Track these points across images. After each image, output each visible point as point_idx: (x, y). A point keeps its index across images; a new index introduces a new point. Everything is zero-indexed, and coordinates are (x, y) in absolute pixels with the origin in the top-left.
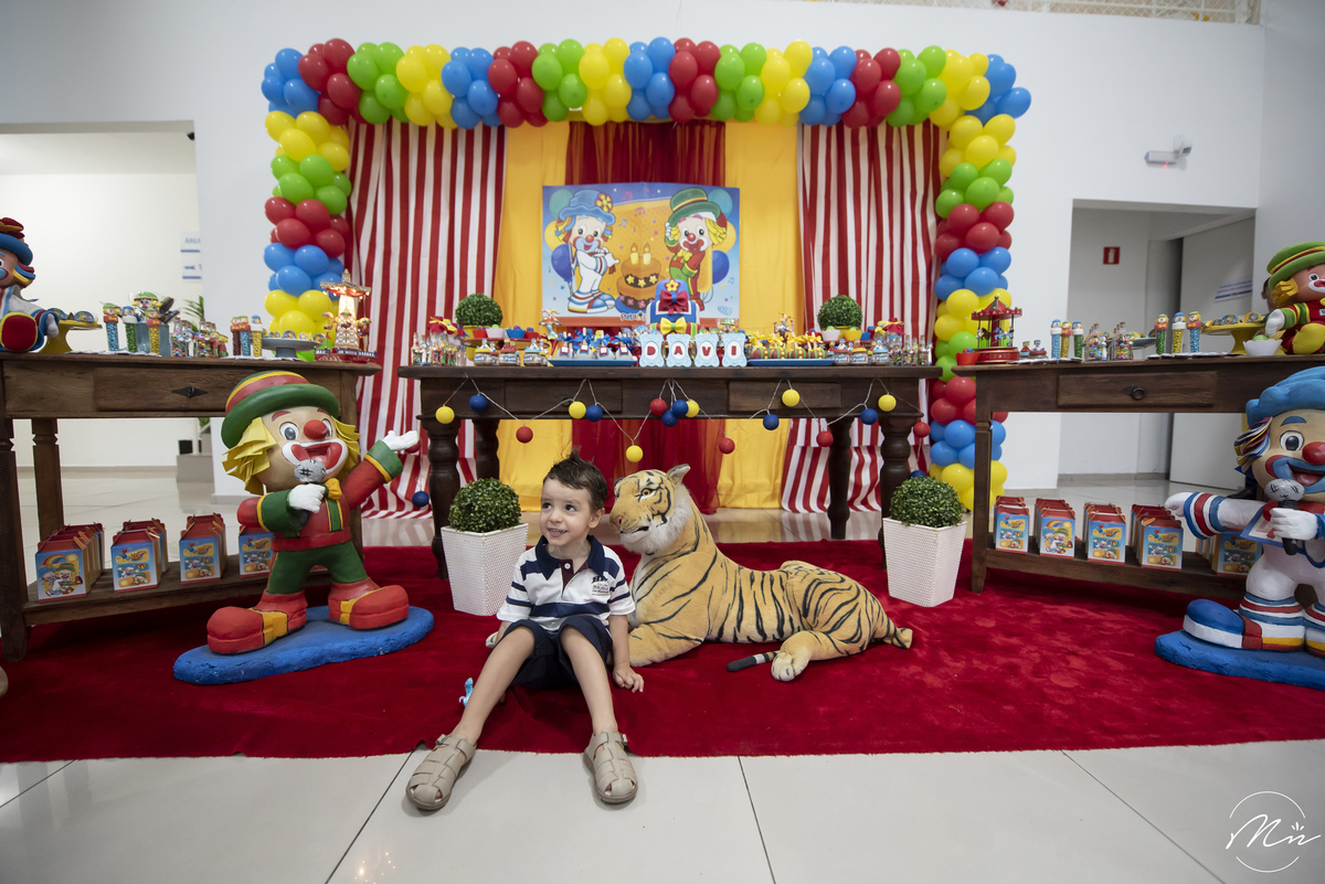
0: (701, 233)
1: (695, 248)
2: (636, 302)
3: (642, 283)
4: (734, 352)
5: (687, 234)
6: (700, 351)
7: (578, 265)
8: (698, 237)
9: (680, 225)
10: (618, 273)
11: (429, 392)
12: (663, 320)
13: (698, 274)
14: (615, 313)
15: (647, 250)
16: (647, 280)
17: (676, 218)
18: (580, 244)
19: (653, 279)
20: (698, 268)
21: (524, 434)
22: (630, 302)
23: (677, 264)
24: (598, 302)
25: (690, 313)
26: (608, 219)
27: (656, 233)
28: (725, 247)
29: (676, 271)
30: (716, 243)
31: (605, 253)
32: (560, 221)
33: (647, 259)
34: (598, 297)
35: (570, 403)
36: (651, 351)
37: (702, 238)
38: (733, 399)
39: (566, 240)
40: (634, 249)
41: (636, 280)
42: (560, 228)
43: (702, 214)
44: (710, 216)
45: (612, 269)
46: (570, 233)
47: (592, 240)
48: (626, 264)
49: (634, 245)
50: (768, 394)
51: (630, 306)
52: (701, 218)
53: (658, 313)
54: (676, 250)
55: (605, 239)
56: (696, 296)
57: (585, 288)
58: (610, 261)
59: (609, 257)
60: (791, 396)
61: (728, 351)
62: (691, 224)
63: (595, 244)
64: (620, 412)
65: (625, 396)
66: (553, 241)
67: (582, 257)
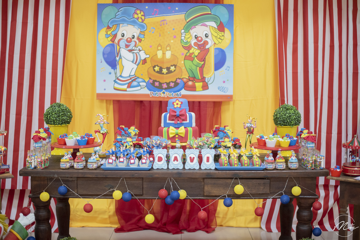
0: (206, 36)
1: (202, 46)
2: (161, 84)
3: (165, 71)
4: (208, 160)
5: (196, 37)
6: (188, 160)
7: (120, 58)
8: (204, 39)
9: (191, 31)
10: (149, 64)
11: (35, 183)
12: (171, 128)
13: (204, 64)
14: (146, 91)
15: (168, 48)
16: (168, 69)
17: (189, 26)
18: (123, 43)
19: (172, 68)
20: (204, 60)
21: (88, 208)
22: (157, 84)
23: (189, 58)
24: (135, 83)
25: (188, 121)
26: (142, 27)
27: (175, 37)
28: (223, 45)
29: (188, 63)
30: (217, 42)
31: (140, 50)
32: (109, 28)
33: (168, 55)
34: (134, 80)
35: (113, 191)
36: (160, 159)
37: (207, 39)
38: (206, 188)
39: (113, 40)
40: (159, 48)
41: (161, 69)
42: (109, 33)
43: (207, 23)
44: (213, 24)
45: (145, 61)
46: (115, 36)
47: (130, 41)
48: (154, 58)
49: (159, 45)
50: (226, 186)
51: (156, 87)
52: (206, 26)
53: (168, 121)
54: (188, 48)
55: (140, 40)
56: (203, 79)
57: (126, 74)
58: (143, 56)
59: (142, 53)
60: (239, 189)
61: (204, 159)
62: (199, 30)
63: (133, 44)
64: (142, 195)
65: (145, 186)
66: (104, 41)
67: (124, 52)
